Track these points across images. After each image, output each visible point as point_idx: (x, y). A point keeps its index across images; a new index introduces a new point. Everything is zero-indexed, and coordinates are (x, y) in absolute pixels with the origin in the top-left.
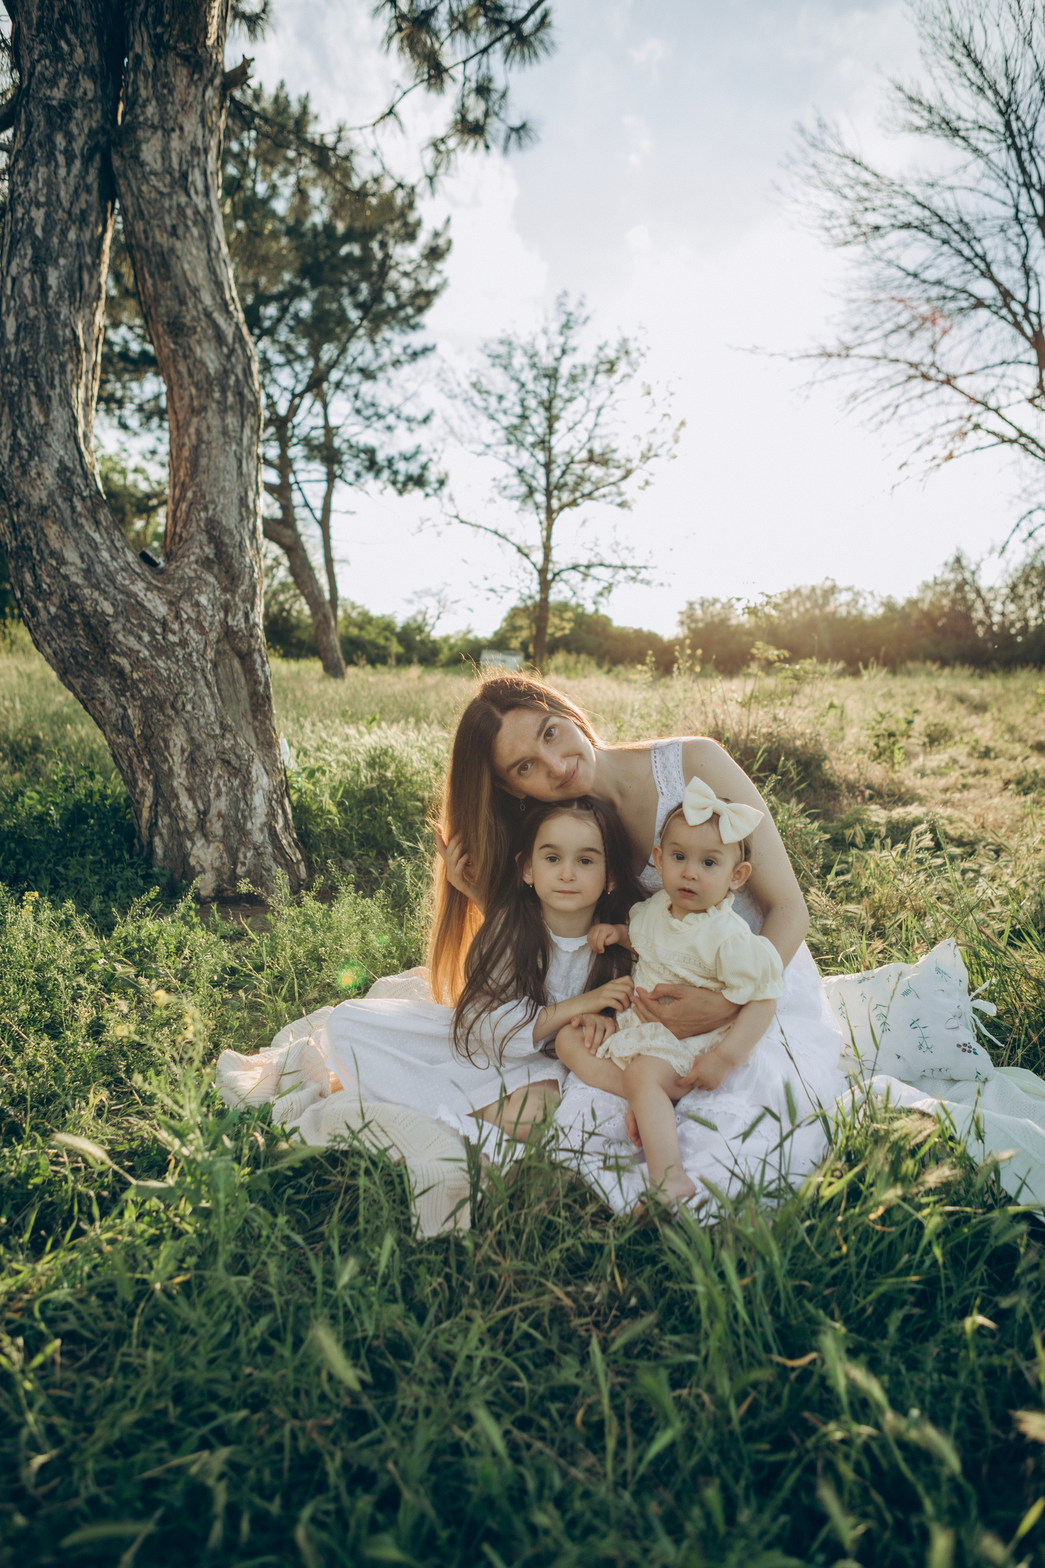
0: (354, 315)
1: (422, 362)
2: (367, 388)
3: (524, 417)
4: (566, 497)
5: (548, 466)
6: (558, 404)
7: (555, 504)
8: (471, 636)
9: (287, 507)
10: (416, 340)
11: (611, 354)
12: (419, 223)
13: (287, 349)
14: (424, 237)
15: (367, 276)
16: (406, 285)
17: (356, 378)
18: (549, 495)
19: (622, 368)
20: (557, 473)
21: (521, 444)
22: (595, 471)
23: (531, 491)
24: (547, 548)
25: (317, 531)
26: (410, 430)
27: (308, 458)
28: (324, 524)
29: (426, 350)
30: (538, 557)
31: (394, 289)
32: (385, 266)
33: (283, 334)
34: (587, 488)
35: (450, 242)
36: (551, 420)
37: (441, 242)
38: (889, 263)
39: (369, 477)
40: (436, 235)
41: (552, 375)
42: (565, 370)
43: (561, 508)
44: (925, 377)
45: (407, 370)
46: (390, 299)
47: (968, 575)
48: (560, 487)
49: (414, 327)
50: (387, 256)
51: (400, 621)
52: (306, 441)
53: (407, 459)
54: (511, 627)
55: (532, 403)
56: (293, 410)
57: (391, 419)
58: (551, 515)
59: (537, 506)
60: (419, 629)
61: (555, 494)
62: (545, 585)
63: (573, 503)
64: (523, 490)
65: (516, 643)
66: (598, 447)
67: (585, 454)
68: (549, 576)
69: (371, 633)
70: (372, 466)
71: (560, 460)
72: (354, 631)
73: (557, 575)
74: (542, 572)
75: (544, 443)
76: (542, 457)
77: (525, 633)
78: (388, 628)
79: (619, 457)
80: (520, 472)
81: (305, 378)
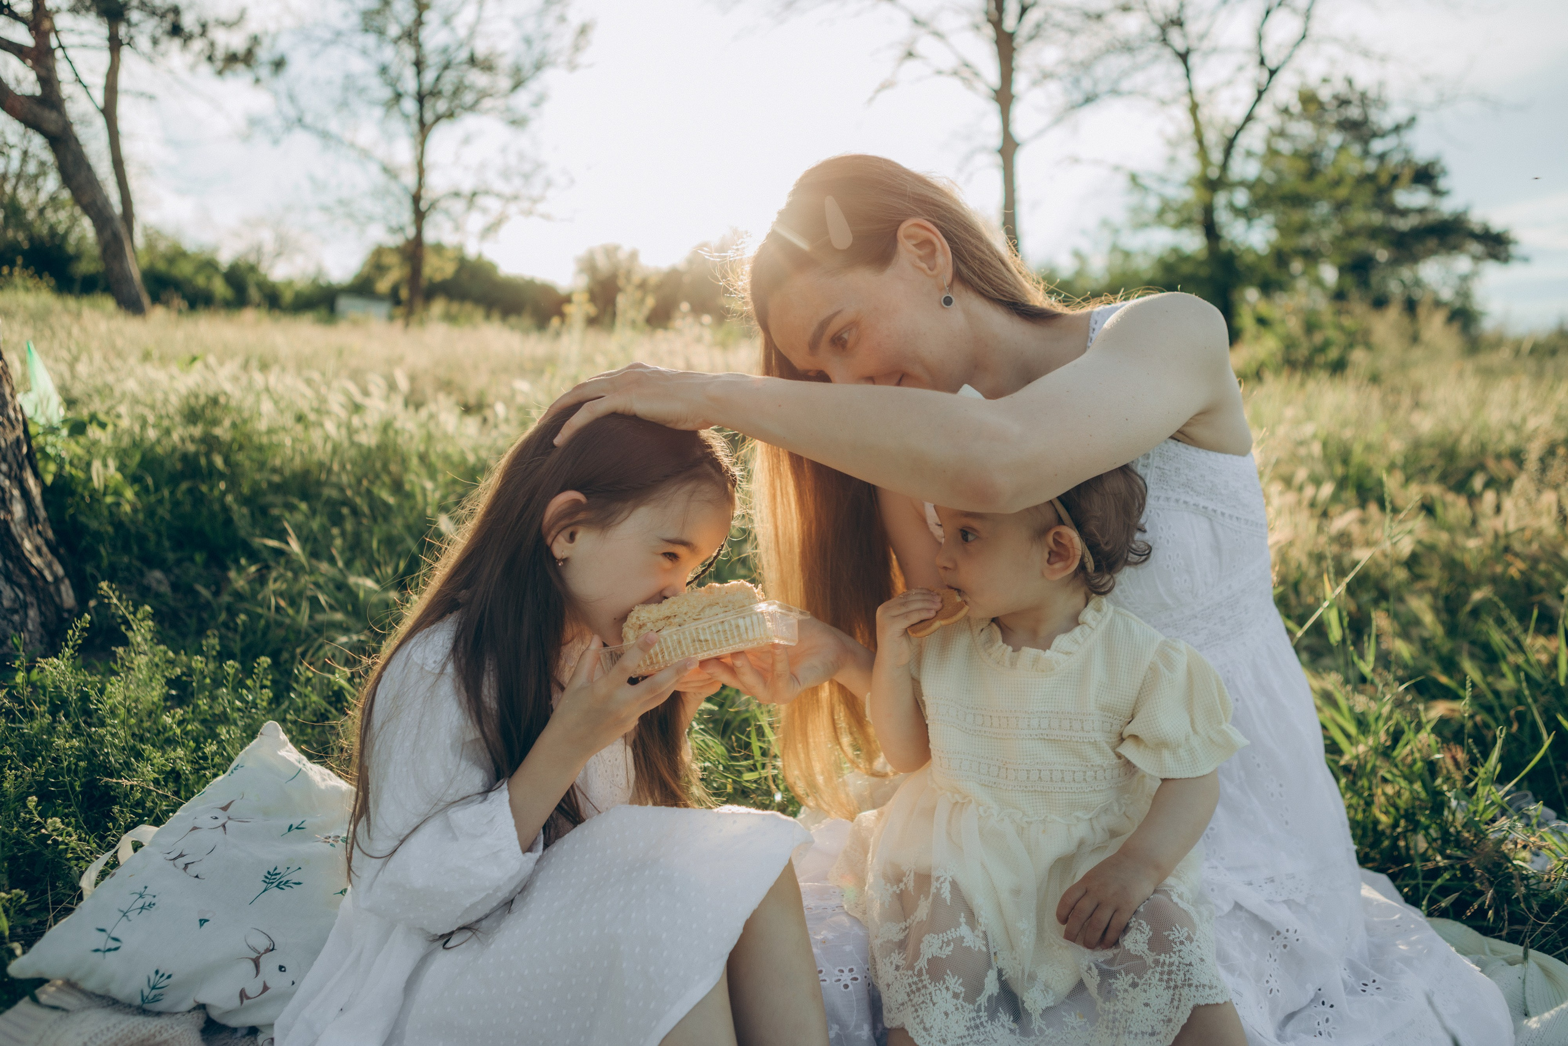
4: (442, 106)
5: (419, 65)
7: (429, 117)
8: (322, 282)
9: (48, 80)
18: (420, 100)
20: (429, 76)
21: (381, 32)
22: (478, 79)
23: (398, 96)
24: (420, 169)
25: (100, 122)
27: (74, 11)
28: (109, 112)
30: (409, 179)
34: (468, 98)
36: (421, 6)
43: (438, 119)
48: (435, 93)
51: (225, 258)
54: (377, 267)
58: (424, 128)
59: (406, 117)
60: (253, 269)
61: (428, 104)
62: (420, 216)
63: (450, 115)
64: (387, 93)
65: (383, 285)
66: (481, 49)
67: (464, 55)
68: (423, 206)
69: (185, 269)
70: (176, 30)
71: (433, 61)
72: (161, 266)
73: (432, 205)
74: (416, 199)
75: (411, 35)
76: (409, 53)
77: (395, 274)
78: (209, 265)
79: (505, 63)
80: (384, 70)
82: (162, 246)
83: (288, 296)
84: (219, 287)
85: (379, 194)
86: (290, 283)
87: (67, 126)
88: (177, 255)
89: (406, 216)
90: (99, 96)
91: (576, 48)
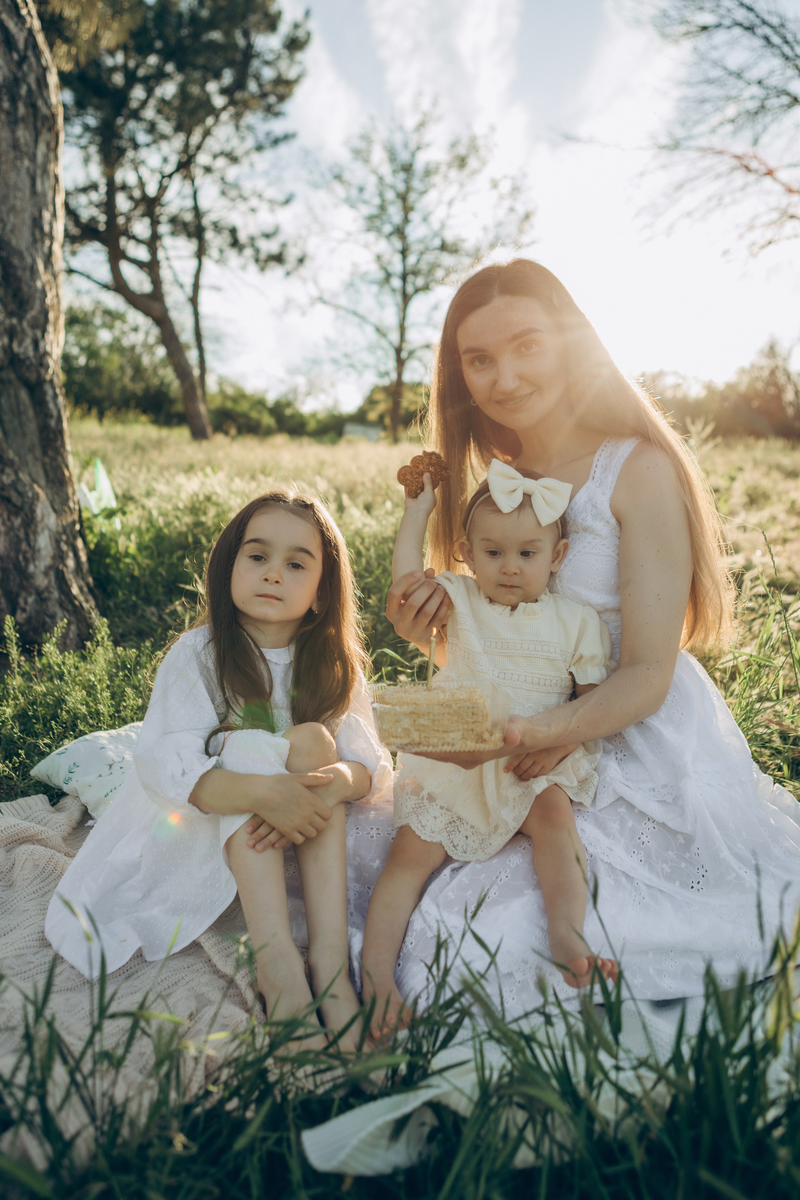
0: (219, 101)
1: (283, 149)
2: (232, 173)
3: (382, 208)
4: (420, 281)
5: (404, 252)
6: (412, 197)
7: (410, 289)
8: (336, 412)
9: (156, 282)
10: (278, 127)
11: (462, 150)
12: (279, 14)
13: (152, 128)
14: (284, 28)
15: (230, 64)
16: (268, 73)
17: (221, 162)
18: (404, 277)
19: (473, 163)
20: (412, 259)
21: (379, 230)
22: (447, 259)
23: (388, 276)
24: (402, 329)
25: (188, 310)
26: (272, 211)
27: (173, 233)
28: (194, 301)
29: (287, 137)
30: (394, 337)
31: (257, 77)
32: (249, 53)
33: (149, 113)
34: (439, 273)
35: (309, 34)
36: (407, 209)
37: (301, 34)
38: (715, 63)
39: (232, 254)
40: (296, 26)
41: (407, 169)
42: (419, 166)
43: (417, 291)
44: (748, 169)
45: (269, 154)
46: (253, 86)
47: (780, 363)
48: (416, 273)
49: (277, 114)
50: (250, 46)
51: (271, 397)
52: (173, 220)
53: (267, 236)
54: (371, 402)
55: (390, 195)
56: (162, 189)
57: (254, 202)
58: (406, 298)
59: (394, 290)
60: (289, 404)
61: (410, 278)
62: (401, 363)
63: (426, 288)
64: (381, 275)
65: (373, 416)
66: (449, 236)
67: (437, 243)
68: (404, 355)
69: (244, 407)
70: (235, 243)
71: (415, 248)
72: (229, 405)
73: (411, 353)
74: (398, 351)
75: (400, 232)
76: (398, 245)
77: (382, 407)
78: (260, 403)
79: (469, 245)
80: (379, 258)
81: (174, 160)
82: (230, 391)
83: (312, 425)
84: (268, 420)
85: (371, 349)
86: (314, 415)
87: (165, 311)
88: (240, 396)
89: (391, 364)
90: (189, 290)
91: (521, 231)
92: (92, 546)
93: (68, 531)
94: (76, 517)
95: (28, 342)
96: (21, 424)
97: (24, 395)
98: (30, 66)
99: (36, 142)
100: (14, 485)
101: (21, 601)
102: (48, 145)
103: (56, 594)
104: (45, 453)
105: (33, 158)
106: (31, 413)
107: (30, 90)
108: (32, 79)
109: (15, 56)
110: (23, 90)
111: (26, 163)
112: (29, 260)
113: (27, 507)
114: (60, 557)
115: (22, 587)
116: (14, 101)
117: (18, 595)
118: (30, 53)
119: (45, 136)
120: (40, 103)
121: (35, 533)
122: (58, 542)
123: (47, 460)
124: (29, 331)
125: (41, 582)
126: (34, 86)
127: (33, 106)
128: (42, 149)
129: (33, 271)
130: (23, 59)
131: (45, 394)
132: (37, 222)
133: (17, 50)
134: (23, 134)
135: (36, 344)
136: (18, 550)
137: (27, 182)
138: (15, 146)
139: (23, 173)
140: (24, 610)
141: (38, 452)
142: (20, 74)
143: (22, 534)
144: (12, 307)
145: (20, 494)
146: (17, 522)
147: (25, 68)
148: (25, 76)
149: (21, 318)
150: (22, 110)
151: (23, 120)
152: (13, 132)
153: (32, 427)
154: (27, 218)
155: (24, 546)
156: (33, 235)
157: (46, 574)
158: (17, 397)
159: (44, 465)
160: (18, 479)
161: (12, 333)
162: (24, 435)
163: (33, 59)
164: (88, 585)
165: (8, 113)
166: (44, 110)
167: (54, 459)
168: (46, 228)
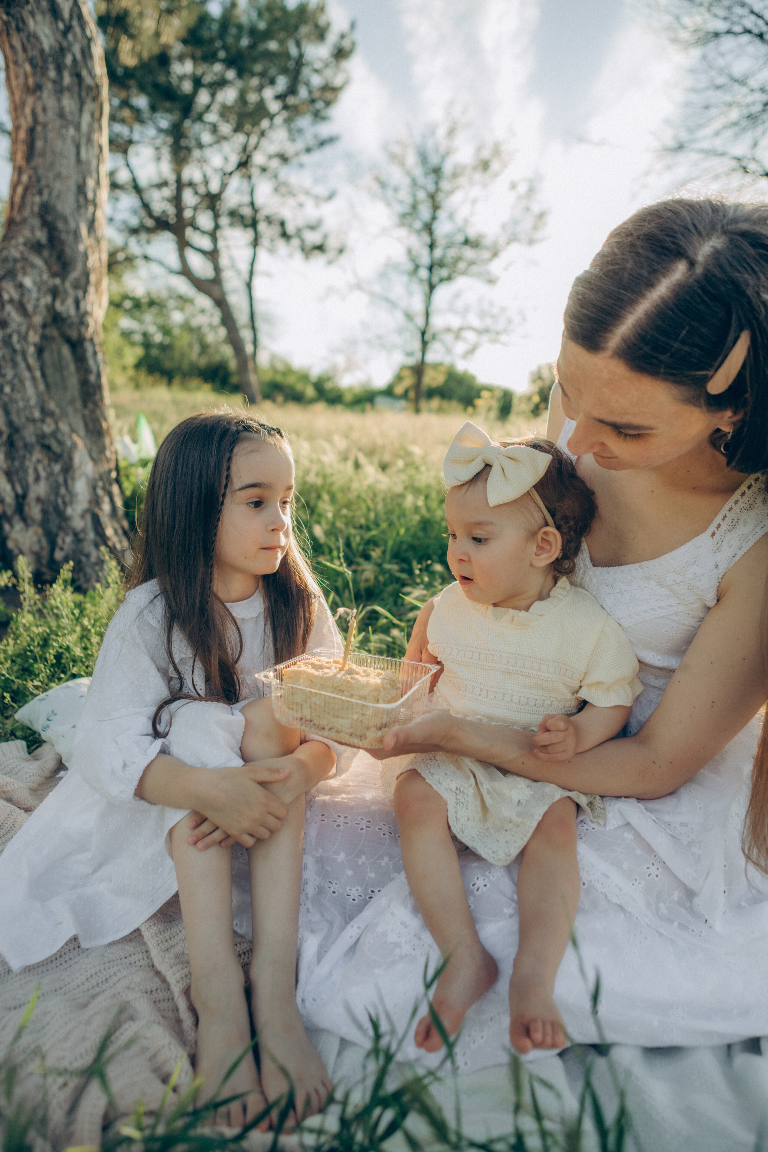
0: (274, 106)
1: (328, 151)
2: (284, 172)
3: (414, 206)
4: (444, 272)
5: (432, 246)
6: (441, 195)
7: (435, 279)
9: (217, 269)
10: (324, 130)
11: (486, 155)
12: (328, 25)
13: (214, 130)
14: (332, 38)
15: (284, 71)
16: (316, 81)
17: (275, 163)
18: (431, 268)
19: (494, 166)
20: (438, 253)
21: (410, 226)
22: (469, 253)
23: (417, 267)
24: (427, 315)
25: (244, 293)
26: (317, 205)
28: (249, 285)
29: (331, 140)
30: (420, 321)
31: (308, 84)
32: (300, 62)
33: (213, 118)
34: (461, 266)
35: (353, 44)
36: (436, 207)
37: (346, 44)
38: (721, 71)
39: (281, 244)
40: (343, 36)
41: (437, 171)
42: (448, 167)
43: (441, 280)
45: (316, 156)
46: (303, 93)
48: (441, 264)
49: (324, 119)
50: (301, 56)
52: (233, 214)
53: (312, 229)
54: (399, 378)
55: (421, 195)
56: (224, 186)
57: (302, 198)
58: (432, 287)
59: (421, 280)
60: (329, 379)
61: (436, 270)
62: (425, 344)
63: (449, 278)
64: (410, 266)
65: (399, 390)
66: (472, 233)
67: (460, 238)
68: (427, 337)
69: (291, 380)
70: (285, 235)
71: (441, 242)
72: (279, 378)
73: (434, 337)
74: (423, 333)
75: (428, 228)
76: (427, 239)
77: (409, 381)
78: (304, 377)
79: (488, 241)
80: (409, 252)
81: (234, 159)
82: (280, 367)
83: (348, 397)
84: (310, 392)
85: (400, 331)
86: (350, 389)
87: (223, 294)
88: (288, 371)
89: (417, 345)
90: (246, 276)
91: (535, 228)
92: (128, 493)
93: (105, 478)
94: (112, 465)
95: (70, 302)
96: (63, 379)
97: (66, 351)
98: (75, 35)
99: (81, 110)
100: (54, 434)
101: (59, 541)
102: (92, 115)
103: (91, 535)
104: (85, 405)
105: (78, 127)
106: (72, 368)
107: (74, 60)
108: (77, 49)
109: (61, 26)
110: (69, 60)
111: (72, 131)
112: (72, 225)
113: (65, 455)
114: (96, 501)
115: (60, 528)
116: (59, 69)
117: (56, 535)
118: (75, 23)
119: (89, 106)
120: (84, 73)
121: (73, 479)
122: (94, 488)
123: (87, 412)
124: (71, 292)
125: (78, 524)
126: (79, 56)
127: (78, 76)
128: (86, 118)
129: (76, 234)
130: (69, 28)
131: (84, 351)
132: (81, 189)
133: (63, 20)
134: (68, 103)
135: (77, 303)
136: (57, 494)
137: (72, 150)
138: (61, 115)
139: (69, 142)
140: (62, 549)
141: (79, 404)
142: (65, 44)
143: (61, 479)
144: (56, 268)
145: (60, 443)
146: (57, 468)
147: (70, 37)
148: (70, 45)
149: (64, 279)
150: (67, 79)
151: (69, 89)
152: (59, 100)
153: (73, 381)
154: (72, 184)
155: (63, 491)
156: (77, 201)
157: (83, 516)
158: (59, 353)
159: (84, 417)
160: (58, 429)
161: (55, 293)
162: (65, 388)
163: (77, 29)
164: (123, 528)
165: (54, 82)
166: (88, 80)
167: (93, 412)
168: (90, 195)
